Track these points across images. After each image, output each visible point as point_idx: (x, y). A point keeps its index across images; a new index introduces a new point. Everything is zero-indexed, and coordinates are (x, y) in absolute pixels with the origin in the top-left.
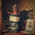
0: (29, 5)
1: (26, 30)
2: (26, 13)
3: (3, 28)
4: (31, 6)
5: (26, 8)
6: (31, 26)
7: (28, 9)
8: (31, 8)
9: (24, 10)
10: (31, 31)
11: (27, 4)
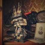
0: (39, 4)
1: (35, 38)
2: (35, 15)
3: (4, 35)
4: (42, 5)
5: (35, 9)
6: (42, 33)
7: (38, 9)
8: (42, 8)
9: (33, 10)
10: (42, 40)
11: (37, 3)
